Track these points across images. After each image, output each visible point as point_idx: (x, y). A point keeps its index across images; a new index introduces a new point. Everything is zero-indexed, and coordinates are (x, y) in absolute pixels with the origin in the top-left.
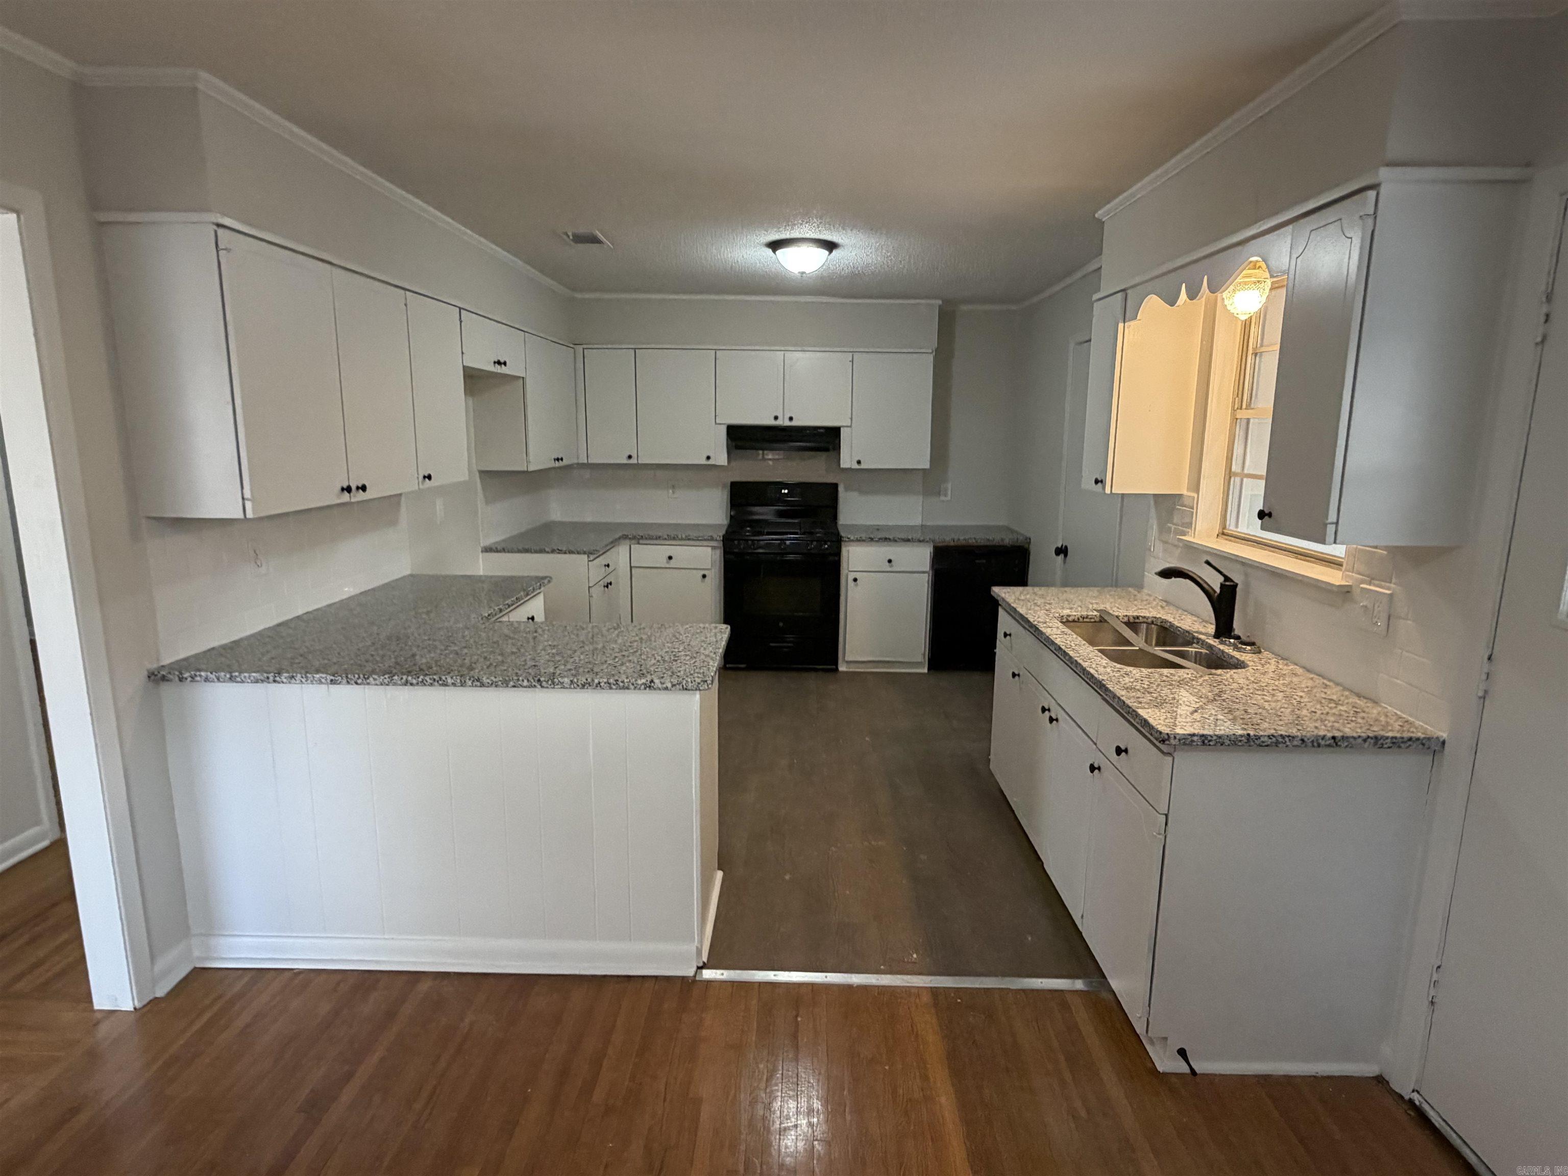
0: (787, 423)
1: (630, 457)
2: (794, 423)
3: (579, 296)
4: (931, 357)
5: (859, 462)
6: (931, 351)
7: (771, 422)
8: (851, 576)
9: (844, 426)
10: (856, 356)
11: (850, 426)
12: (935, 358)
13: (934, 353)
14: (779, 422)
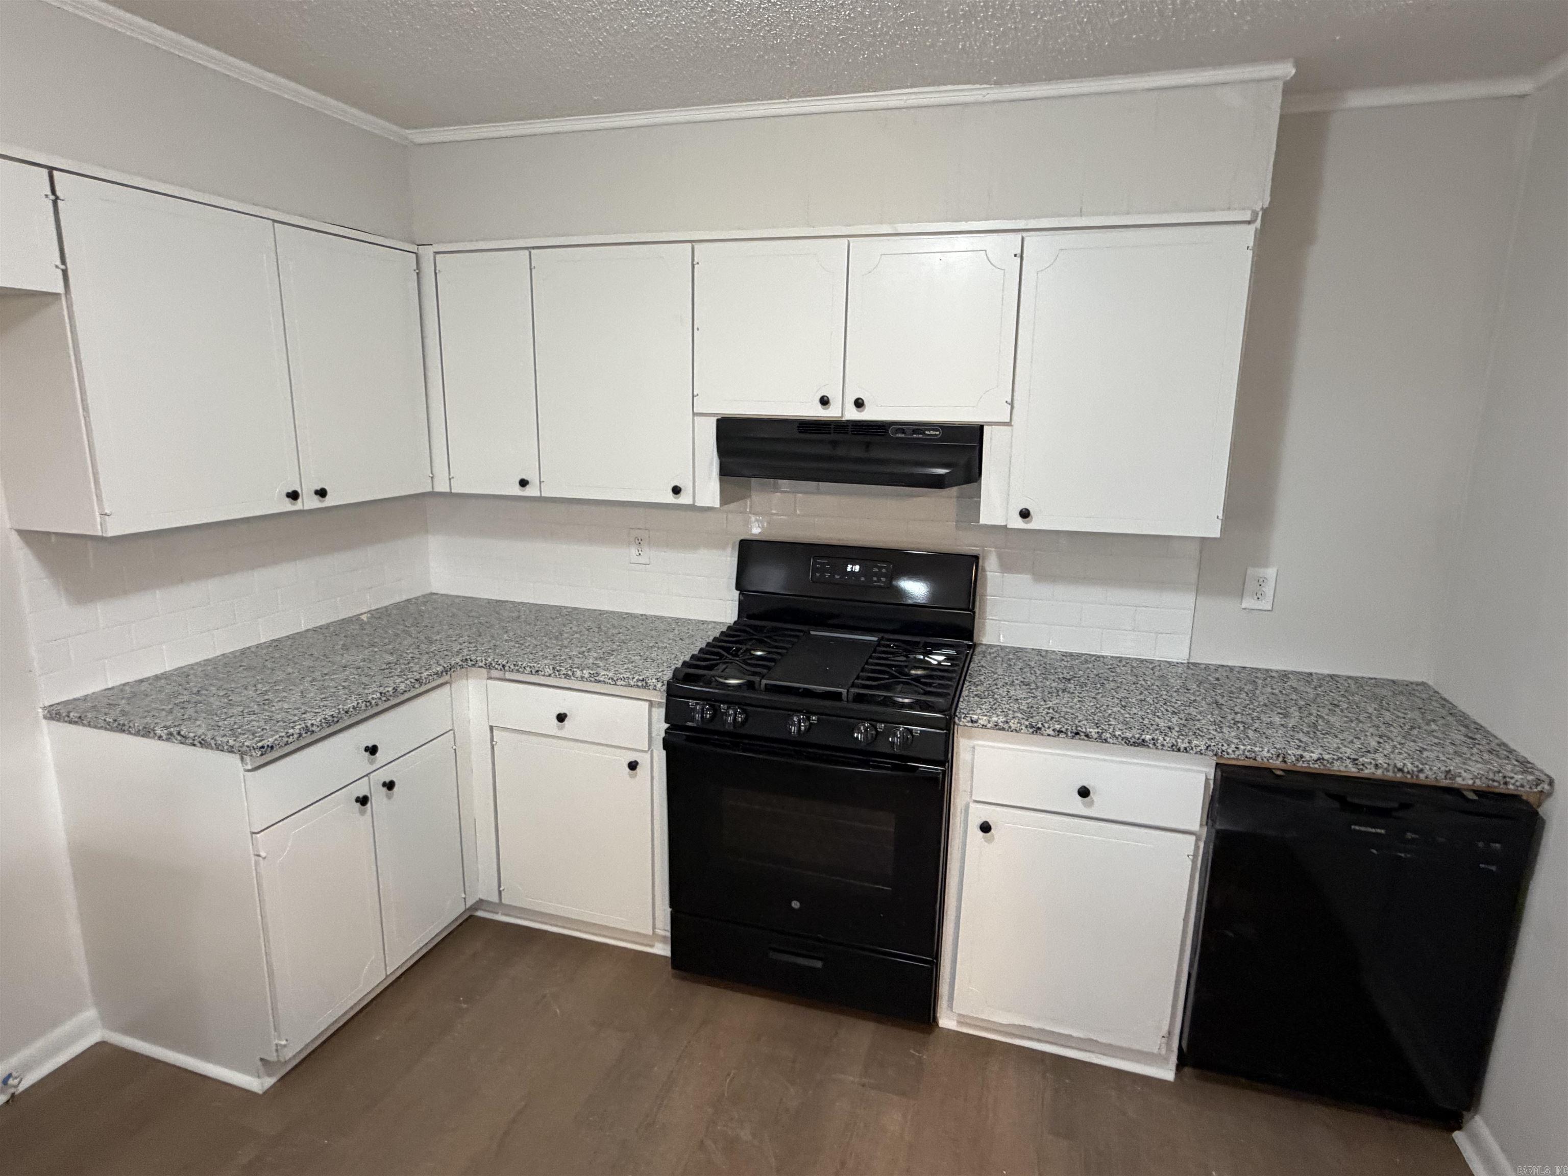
0: (853, 414)
1: (523, 483)
2: (867, 415)
3: (419, 136)
4: (1249, 234)
5: (1025, 514)
6: (1248, 217)
7: (813, 411)
8: (978, 814)
9: (991, 424)
10: (1032, 240)
11: (1009, 424)
12: (1261, 236)
13: (1258, 223)
14: (832, 413)
